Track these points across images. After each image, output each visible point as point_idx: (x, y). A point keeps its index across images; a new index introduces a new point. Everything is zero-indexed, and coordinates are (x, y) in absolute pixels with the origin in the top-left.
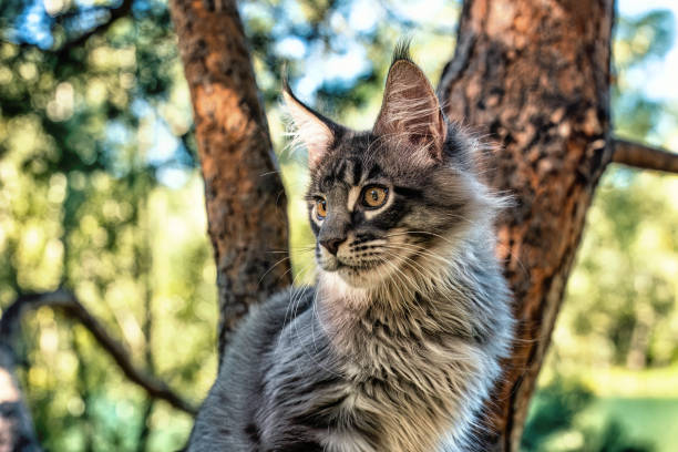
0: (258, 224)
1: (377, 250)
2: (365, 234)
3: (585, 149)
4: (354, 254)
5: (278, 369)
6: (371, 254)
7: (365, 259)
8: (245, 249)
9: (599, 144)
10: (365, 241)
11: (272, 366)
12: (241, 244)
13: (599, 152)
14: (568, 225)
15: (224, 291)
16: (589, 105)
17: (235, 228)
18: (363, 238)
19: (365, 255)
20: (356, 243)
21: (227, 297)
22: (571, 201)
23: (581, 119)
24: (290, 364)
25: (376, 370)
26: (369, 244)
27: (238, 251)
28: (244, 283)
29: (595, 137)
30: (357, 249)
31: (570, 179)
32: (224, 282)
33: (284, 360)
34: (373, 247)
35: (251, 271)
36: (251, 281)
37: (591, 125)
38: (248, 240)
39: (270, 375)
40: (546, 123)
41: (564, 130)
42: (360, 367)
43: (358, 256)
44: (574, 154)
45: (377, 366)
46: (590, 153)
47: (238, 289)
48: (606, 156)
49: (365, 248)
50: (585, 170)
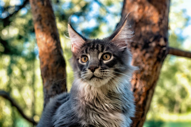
0: (56, 73)
1: (108, 73)
2: (104, 67)
3: (160, 50)
4: (100, 73)
5: (58, 121)
6: (106, 74)
7: (103, 75)
8: (52, 81)
9: (164, 49)
10: (104, 69)
11: (56, 120)
12: (51, 79)
13: (164, 51)
14: (155, 74)
15: (45, 94)
16: (161, 37)
17: (49, 74)
18: (103, 69)
19: (103, 74)
20: (101, 70)
21: (46, 96)
22: (156, 66)
23: (159, 41)
24: (62, 120)
25: (92, 122)
26: (105, 70)
27: (50, 81)
28: (52, 91)
29: (163, 46)
30: (101, 72)
31: (155, 59)
32: (45, 91)
33: (60, 118)
34: (106, 72)
35: (54, 88)
36: (54, 91)
37: (162, 42)
38: (53, 78)
39: (55, 123)
40: (148, 42)
41: (154, 44)
42: (86, 122)
43: (101, 74)
44: (157, 52)
45: (93, 121)
46: (162, 51)
47: (50, 93)
48: (166, 52)
49: (104, 72)
50: (160, 56)
